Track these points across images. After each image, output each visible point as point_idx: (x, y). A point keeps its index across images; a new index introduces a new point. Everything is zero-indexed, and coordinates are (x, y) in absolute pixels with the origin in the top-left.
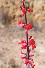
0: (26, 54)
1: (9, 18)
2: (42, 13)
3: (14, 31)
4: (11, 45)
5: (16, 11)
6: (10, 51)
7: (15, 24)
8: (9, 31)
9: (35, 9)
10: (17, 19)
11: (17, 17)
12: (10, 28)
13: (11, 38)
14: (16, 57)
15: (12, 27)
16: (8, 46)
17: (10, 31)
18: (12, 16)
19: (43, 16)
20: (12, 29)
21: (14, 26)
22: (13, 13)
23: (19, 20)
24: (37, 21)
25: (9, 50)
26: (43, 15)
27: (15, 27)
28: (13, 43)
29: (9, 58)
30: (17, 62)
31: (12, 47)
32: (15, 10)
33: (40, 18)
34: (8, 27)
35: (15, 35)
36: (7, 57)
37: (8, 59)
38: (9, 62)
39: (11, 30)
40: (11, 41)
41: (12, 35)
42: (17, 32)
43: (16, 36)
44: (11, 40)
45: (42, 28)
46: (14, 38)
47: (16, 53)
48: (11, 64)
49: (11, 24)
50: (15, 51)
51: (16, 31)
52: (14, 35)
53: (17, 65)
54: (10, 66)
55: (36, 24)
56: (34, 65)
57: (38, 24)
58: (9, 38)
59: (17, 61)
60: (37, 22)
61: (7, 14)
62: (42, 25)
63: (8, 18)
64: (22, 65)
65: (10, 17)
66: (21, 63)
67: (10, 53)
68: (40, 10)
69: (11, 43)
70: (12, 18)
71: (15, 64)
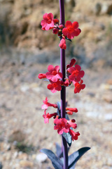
0: (57, 107)
1: (12, 30)
2: (95, 23)
3: (23, 64)
4: (16, 97)
5: (31, 13)
6: (12, 113)
7: (26, 47)
8: (10, 63)
9: (79, 11)
10: (34, 35)
11: (34, 29)
12: (14, 55)
13: (16, 81)
14: (27, 125)
15: (19, 53)
16: (9, 99)
17: (14, 64)
18: (20, 24)
19: (99, 31)
20: (19, 60)
21: (23, 51)
22: (23, 16)
23: (36, 37)
24: (82, 41)
25: (10, 110)
26: (98, 26)
27: (26, 54)
28: (21, 92)
29: (11, 129)
30: (30, 138)
31: (18, 101)
32: (29, 11)
33: (90, 35)
34: (9, 53)
35: (26, 73)
36: (5, 125)
37: (7, 129)
38: (10, 137)
39: (16, 61)
40: (17, 89)
41: (18, 75)
42: (31, 65)
43: (29, 76)
44: (15, 86)
45: (95, 59)
46: (22, 81)
47: (28, 117)
48: (15, 143)
49: (16, 45)
50: (25, 112)
51: (28, 64)
52: (24, 74)
53: (29, 144)
54: (13, 147)
55: (78, 48)
56: (78, 134)
57: (84, 50)
58: (11, 81)
59: (30, 134)
60: (83, 44)
61: (7, 19)
62: (95, 51)
63: (9, 29)
64: (42, 144)
65: (15, 27)
66: (41, 141)
67: (13, 116)
68: (91, 13)
69: (16, 93)
70: (21, 30)
71: (25, 142)
